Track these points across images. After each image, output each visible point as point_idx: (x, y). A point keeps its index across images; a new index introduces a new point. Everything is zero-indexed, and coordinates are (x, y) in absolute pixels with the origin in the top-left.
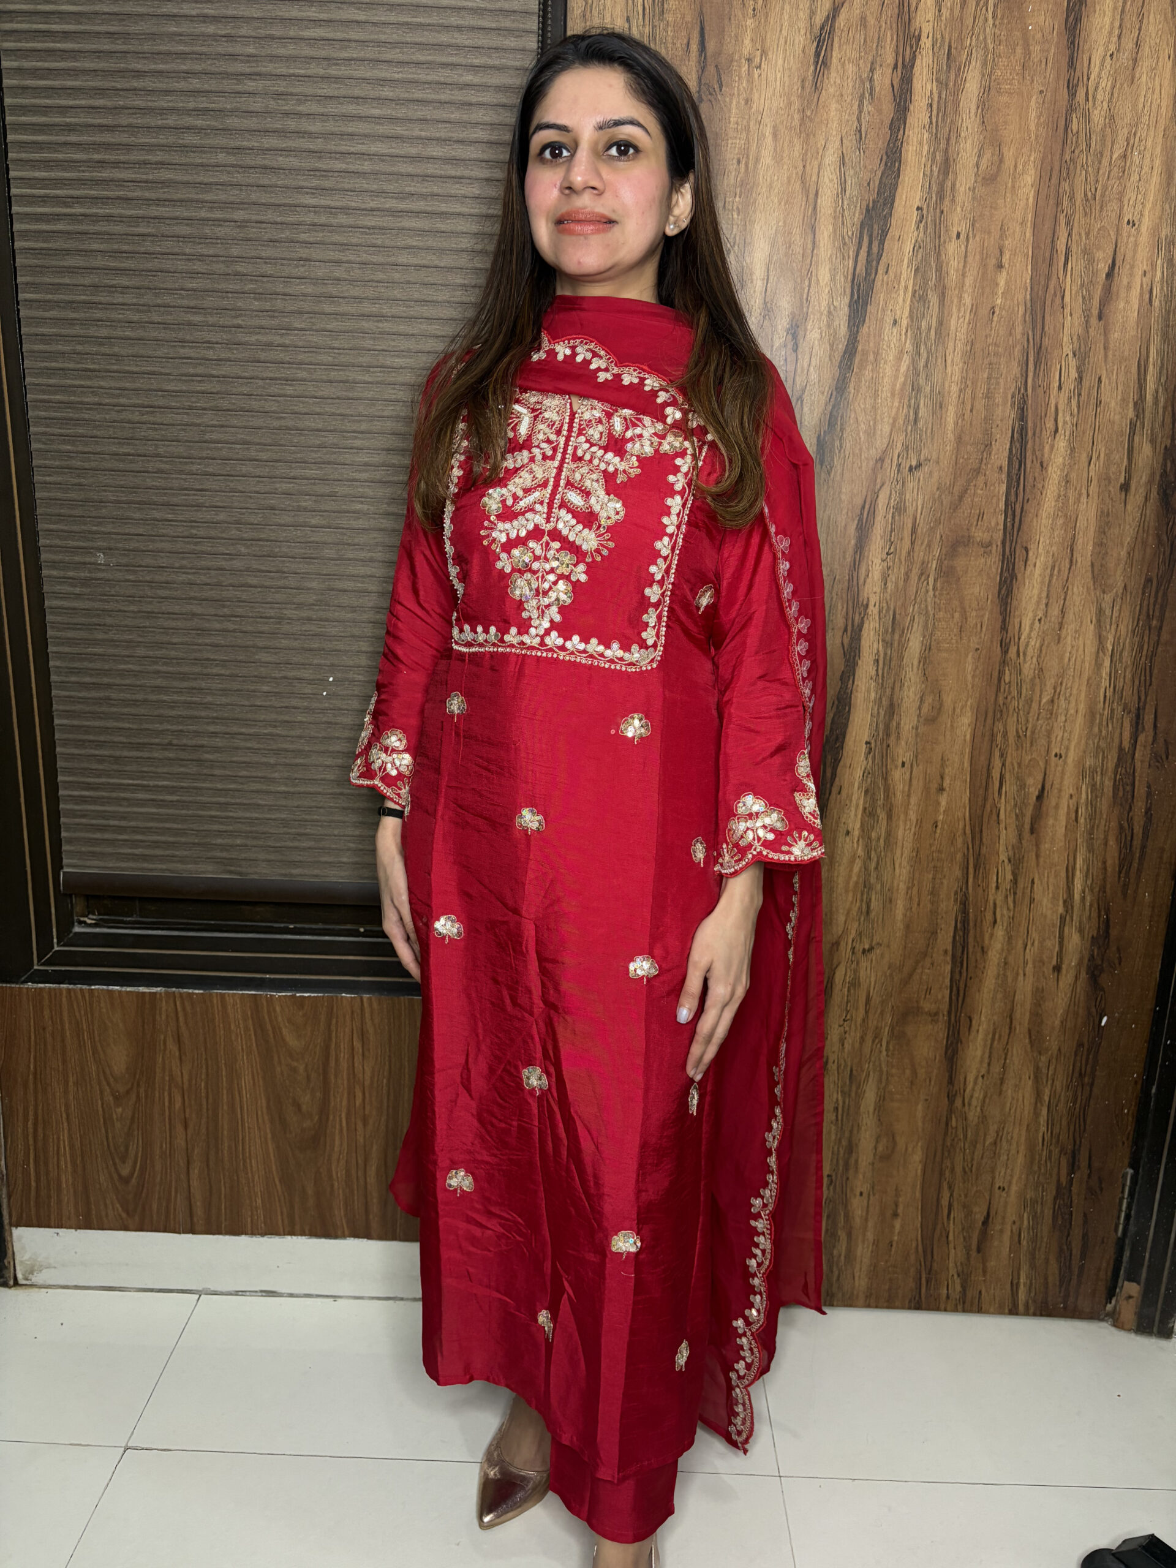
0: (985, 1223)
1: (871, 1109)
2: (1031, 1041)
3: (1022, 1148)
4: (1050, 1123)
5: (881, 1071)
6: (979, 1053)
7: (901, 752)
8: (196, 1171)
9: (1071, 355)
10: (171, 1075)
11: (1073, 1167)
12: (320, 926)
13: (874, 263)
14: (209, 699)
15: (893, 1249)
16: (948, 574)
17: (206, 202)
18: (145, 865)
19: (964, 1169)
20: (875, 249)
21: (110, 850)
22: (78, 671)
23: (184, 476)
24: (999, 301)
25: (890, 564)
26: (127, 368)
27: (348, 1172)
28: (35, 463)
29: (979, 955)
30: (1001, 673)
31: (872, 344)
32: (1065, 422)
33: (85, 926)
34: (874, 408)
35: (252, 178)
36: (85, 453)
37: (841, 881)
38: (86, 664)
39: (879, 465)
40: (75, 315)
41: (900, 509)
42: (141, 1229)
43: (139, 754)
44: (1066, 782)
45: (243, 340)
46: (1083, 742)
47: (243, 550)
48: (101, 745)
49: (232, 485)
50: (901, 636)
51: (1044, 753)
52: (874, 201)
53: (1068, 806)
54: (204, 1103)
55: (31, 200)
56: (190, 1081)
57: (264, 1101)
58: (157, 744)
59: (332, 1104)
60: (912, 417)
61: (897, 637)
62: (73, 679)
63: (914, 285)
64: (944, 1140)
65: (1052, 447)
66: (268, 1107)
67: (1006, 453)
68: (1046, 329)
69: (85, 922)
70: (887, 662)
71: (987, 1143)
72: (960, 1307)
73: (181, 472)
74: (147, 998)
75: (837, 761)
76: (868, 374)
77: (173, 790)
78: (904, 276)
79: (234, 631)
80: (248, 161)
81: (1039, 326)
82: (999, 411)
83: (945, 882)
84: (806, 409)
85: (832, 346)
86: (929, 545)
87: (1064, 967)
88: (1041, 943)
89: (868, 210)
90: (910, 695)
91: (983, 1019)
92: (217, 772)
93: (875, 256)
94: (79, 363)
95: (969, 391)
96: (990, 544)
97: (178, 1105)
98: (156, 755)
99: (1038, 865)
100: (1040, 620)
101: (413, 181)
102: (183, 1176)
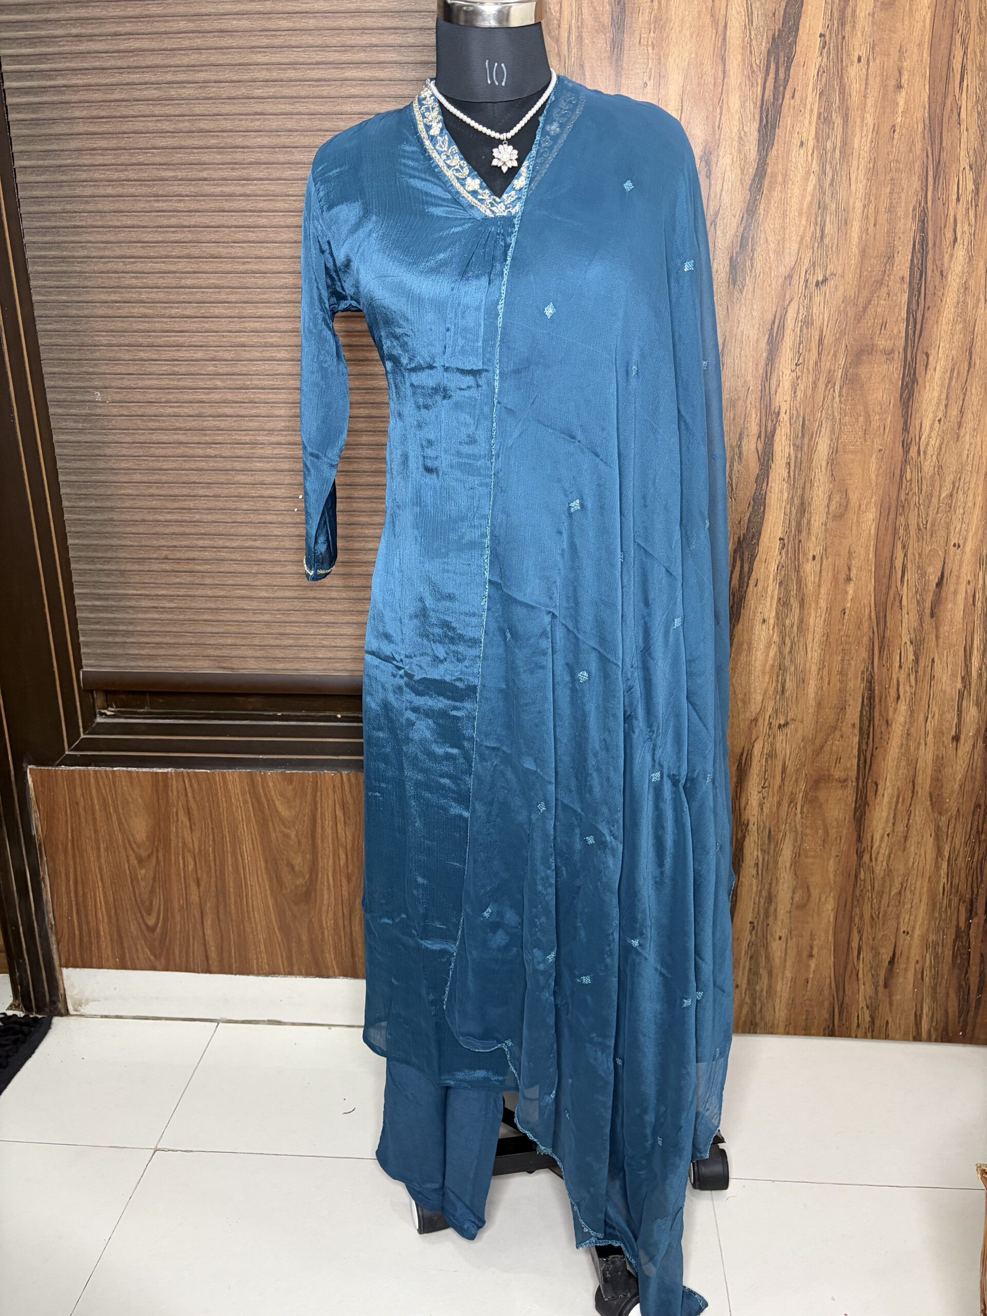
0: (892, 962)
1: (788, 866)
2: (932, 804)
3: (925, 898)
4: (950, 875)
5: (796, 831)
6: (885, 814)
7: (812, 546)
8: (209, 922)
9: (968, 168)
10: (184, 843)
11: (971, 913)
12: (304, 713)
13: (781, 88)
14: (197, 517)
15: (809, 985)
16: (852, 381)
17: (171, 66)
18: (151, 664)
19: (872, 916)
20: (782, 75)
21: (119, 651)
22: (86, 497)
23: (165, 320)
24: (899, 120)
25: (799, 374)
26: (110, 223)
27: (336, 921)
28: (36, 313)
29: (884, 727)
30: (903, 472)
31: (780, 167)
32: (963, 232)
33: (106, 716)
34: (783, 228)
35: (211, 41)
36: (79, 302)
37: (758, 665)
38: (91, 491)
39: (788, 282)
40: (63, 178)
41: (807, 322)
42: (167, 970)
43: (141, 568)
44: (964, 570)
45: (209, 192)
46: (980, 532)
47: (219, 383)
48: (108, 560)
49: (207, 326)
50: (810, 440)
51: (943, 544)
52: (779, 29)
53: (966, 592)
54: (212, 864)
55: (20, 76)
56: (200, 847)
57: (263, 865)
58: (157, 559)
59: (321, 864)
60: (818, 234)
61: (806, 441)
62: (82, 504)
63: (819, 107)
64: (854, 891)
65: (951, 256)
66: (267, 868)
67: (908, 264)
68: (944, 144)
69: (105, 714)
70: (798, 465)
71: (893, 893)
72: (869, 1035)
73: (163, 316)
74: (160, 778)
75: (753, 557)
76: (776, 195)
77: (171, 598)
78: (809, 99)
79: (215, 456)
80: (206, 26)
81: (937, 141)
82: (901, 225)
83: (853, 663)
84: (719, 232)
85: (742, 171)
86: (835, 355)
87: (962, 737)
88: (941, 715)
89: (774, 39)
90: (819, 495)
91: (888, 784)
92: (208, 581)
93: (781, 82)
94: (70, 221)
95: (872, 206)
96: (892, 351)
97: (191, 867)
98: (155, 567)
99: (937, 646)
100: (939, 421)
101: (353, 34)
102: (199, 926)
